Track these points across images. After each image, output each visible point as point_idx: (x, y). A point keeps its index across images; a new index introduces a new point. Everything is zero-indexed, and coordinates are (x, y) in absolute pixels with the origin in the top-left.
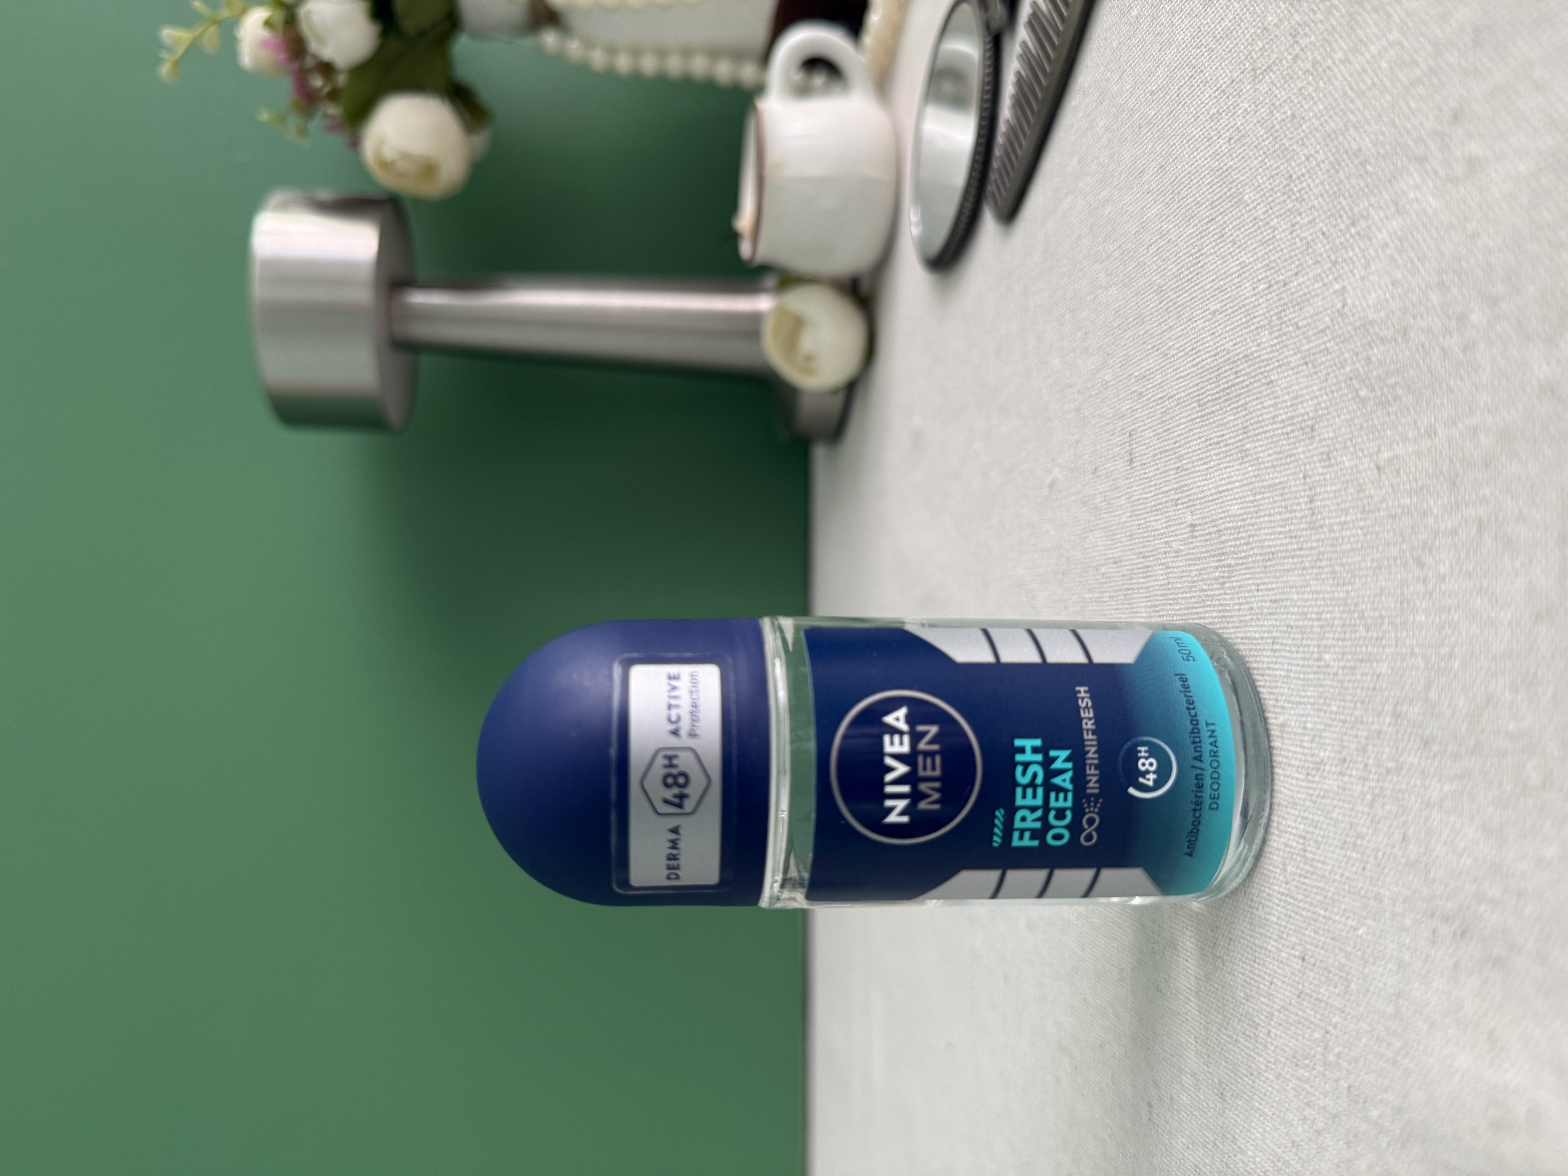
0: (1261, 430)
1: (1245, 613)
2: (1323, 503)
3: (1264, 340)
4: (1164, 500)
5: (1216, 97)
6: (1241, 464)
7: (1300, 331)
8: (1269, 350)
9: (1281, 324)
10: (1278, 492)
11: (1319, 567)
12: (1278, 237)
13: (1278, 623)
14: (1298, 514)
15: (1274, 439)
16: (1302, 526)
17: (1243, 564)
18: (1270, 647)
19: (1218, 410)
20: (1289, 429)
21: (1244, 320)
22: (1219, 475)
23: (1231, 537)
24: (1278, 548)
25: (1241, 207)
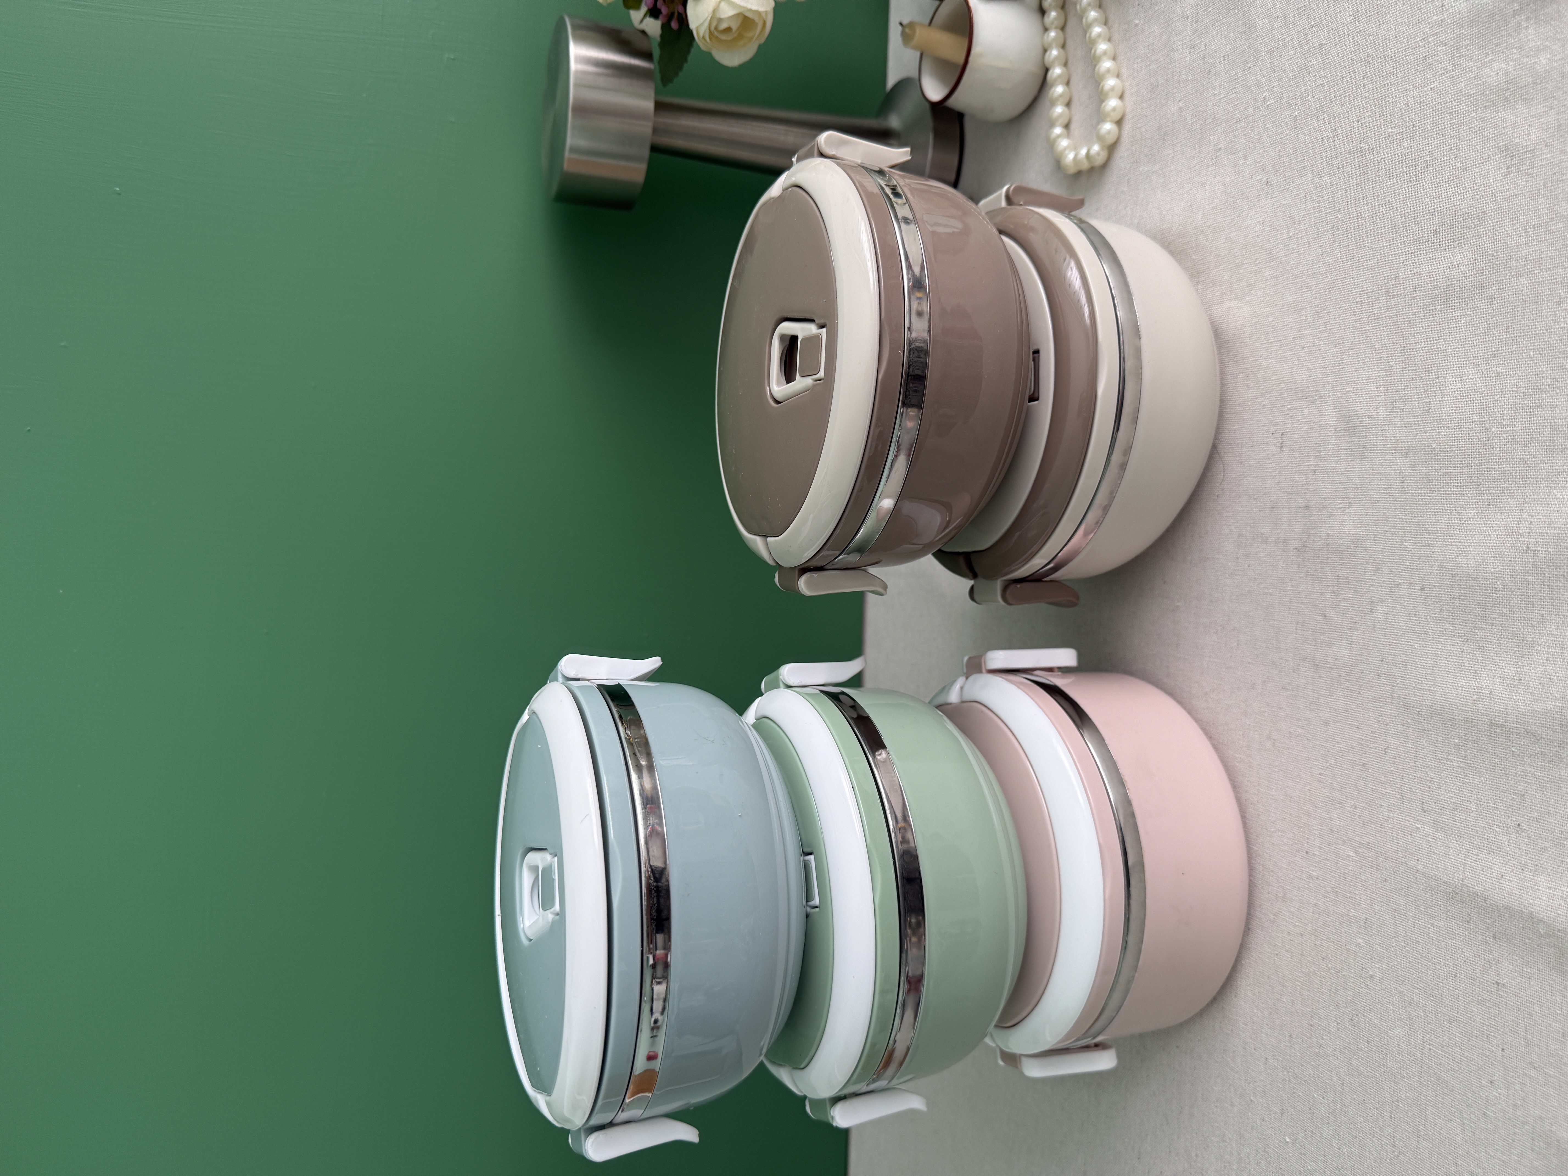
0: (1375, 449)
1: (1357, 523)
2: (1409, 484)
3: (1381, 411)
4: (1306, 469)
5: (1361, 294)
6: (1361, 461)
7: (1404, 413)
8: (1384, 416)
9: (1393, 407)
10: (1383, 476)
11: (1405, 509)
12: (1394, 370)
13: (1378, 529)
14: (1394, 487)
15: (1383, 454)
16: (1396, 492)
17: (1359, 503)
18: (1373, 539)
19: (1347, 435)
20: (1393, 451)
21: (1369, 400)
22: (1346, 464)
23: (1353, 491)
24: (1381, 499)
25: (1372, 350)
